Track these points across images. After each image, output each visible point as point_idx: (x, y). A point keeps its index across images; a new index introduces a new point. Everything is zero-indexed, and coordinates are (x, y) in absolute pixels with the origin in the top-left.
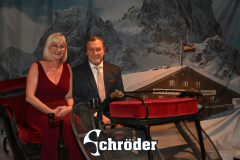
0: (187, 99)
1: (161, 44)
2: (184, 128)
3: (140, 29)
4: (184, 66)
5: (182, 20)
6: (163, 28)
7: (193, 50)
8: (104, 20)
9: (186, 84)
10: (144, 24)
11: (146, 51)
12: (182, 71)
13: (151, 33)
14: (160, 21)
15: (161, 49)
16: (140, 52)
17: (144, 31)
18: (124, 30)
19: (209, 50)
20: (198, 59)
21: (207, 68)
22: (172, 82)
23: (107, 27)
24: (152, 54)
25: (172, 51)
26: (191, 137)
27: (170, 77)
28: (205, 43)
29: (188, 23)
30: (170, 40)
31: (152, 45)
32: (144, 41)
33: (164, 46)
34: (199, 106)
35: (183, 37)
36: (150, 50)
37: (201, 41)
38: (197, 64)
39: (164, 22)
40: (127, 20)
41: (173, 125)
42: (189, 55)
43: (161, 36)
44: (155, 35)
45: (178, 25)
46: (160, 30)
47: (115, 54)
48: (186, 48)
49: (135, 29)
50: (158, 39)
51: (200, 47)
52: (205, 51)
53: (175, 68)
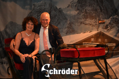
0: (100, 48)
1: (87, 19)
2: (98, 63)
3: (77, 12)
4: (99, 31)
5: (98, 8)
6: (88, 11)
7: (104, 23)
8: (58, 8)
9: (100, 40)
10: (79, 10)
11: (79, 24)
12: (98, 34)
13: (82, 14)
14: (87, 8)
15: (87, 22)
16: (77, 24)
17: (78, 13)
18: (68, 13)
19: (112, 23)
20: (106, 27)
21: (111, 32)
22: (92, 39)
23: (60, 11)
24: (83, 25)
25: (93, 23)
26: (102, 67)
27: (92, 37)
28: (110, 19)
29: (101, 9)
30: (92, 18)
31: (82, 20)
32: (78, 18)
33: (88, 21)
34: (106, 52)
35: (99, 16)
36: (81, 23)
37: (108, 18)
38: (105, 30)
39: (89, 8)
40: (70, 8)
41: (93, 61)
42: (101, 26)
43: (87, 16)
44: (84, 15)
45: (96, 10)
46: (87, 13)
47: (64, 25)
48: (100, 22)
49: (74, 12)
50: (86, 17)
51: (107, 21)
52: (110, 23)
53: (94, 32)
